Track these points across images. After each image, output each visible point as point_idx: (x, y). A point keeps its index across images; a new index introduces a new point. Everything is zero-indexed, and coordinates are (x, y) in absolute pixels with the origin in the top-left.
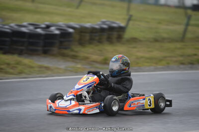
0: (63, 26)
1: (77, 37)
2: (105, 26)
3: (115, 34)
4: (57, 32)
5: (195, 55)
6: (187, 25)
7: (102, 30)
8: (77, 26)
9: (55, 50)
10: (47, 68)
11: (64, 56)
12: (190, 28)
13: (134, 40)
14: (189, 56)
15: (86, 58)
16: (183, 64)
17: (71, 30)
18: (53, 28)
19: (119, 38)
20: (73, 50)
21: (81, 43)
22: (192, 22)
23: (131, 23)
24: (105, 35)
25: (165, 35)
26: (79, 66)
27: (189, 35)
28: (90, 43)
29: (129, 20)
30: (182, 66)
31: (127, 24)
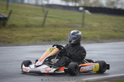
3: (2, 22)
5: (51, 35)
6: (46, 17)
12: (47, 19)
13: (13, 26)
14: (48, 36)
16: (44, 41)
19: (4, 25)
22: (48, 15)
23: (12, 15)
25: (32, 23)
27: (46, 23)
29: (10, 13)
30: (44, 42)
31: (9, 16)
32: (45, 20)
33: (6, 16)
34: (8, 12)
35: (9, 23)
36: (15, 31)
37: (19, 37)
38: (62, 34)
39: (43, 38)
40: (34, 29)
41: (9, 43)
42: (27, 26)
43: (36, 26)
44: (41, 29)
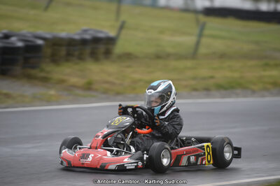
0: (29, 35)
1: (48, 51)
2: (87, 37)
3: (102, 48)
4: (20, 44)
5: (212, 77)
6: (200, 35)
7: (84, 42)
8: (48, 36)
9: (18, 69)
10: (7, 96)
11: (30, 78)
12: (204, 40)
13: (128, 57)
14: (204, 79)
15: (62, 82)
16: (195, 90)
17: (40, 42)
18: (13, 39)
19: (108, 53)
20: (42, 70)
21: (55, 60)
22: (206, 32)
23: (124, 32)
24: (88, 50)
25: (170, 50)
26: (52, 92)
27: (202, 50)
28: (67, 60)
29: (122, 27)
30: (194, 93)
31: (119, 34)
32: (198, 44)
33: (112, 34)
34: (118, 24)
35: (119, 48)
37: (140, 80)
38: (236, 75)
39: (193, 82)
40: (173, 63)
41: (118, 94)
42: (158, 57)
43: (179, 57)
44: (189, 63)
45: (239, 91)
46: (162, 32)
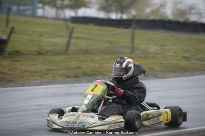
5: (79, 68)
6: (70, 37)
12: (73, 41)
13: (17, 53)
14: (74, 69)
16: (68, 77)
19: (1, 51)
22: (74, 35)
23: (13, 35)
25: (48, 48)
27: (72, 48)
29: (11, 32)
30: (68, 79)
31: (9, 38)
32: (68, 43)
33: (4, 37)
34: (8, 30)
35: (9, 48)
36: (20, 61)
37: (27, 71)
38: (97, 65)
39: (66, 72)
40: (51, 58)
41: (10, 81)
42: (40, 53)
43: (55, 53)
44: (62, 58)
45: (99, 77)
46: (41, 35)
